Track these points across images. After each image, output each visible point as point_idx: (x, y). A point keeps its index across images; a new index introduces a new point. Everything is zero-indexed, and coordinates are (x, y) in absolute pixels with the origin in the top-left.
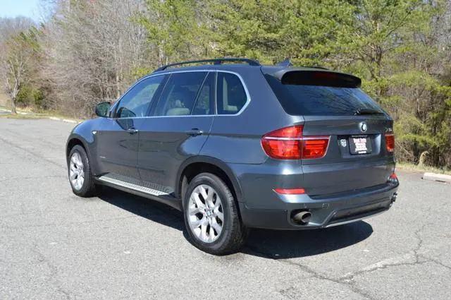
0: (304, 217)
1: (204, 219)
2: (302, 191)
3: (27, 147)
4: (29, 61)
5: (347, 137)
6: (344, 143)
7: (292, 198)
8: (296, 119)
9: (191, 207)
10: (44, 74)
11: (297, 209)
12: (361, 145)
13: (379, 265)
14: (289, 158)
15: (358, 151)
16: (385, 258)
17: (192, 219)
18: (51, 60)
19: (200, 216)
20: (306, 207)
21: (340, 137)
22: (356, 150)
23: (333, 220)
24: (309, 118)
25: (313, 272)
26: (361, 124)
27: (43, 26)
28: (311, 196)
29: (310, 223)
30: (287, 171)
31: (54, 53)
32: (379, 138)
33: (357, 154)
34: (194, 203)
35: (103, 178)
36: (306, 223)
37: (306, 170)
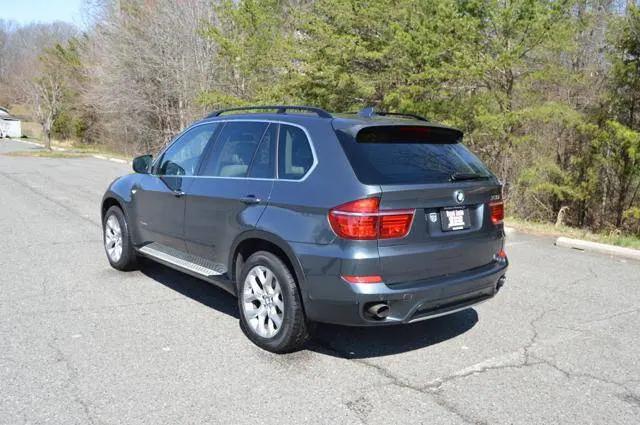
0: (380, 311)
1: (262, 309)
2: (379, 278)
3: (60, 198)
4: (67, 83)
5: (438, 210)
6: (433, 217)
7: (366, 288)
8: (372, 190)
9: (247, 293)
10: (87, 99)
11: (371, 301)
12: (456, 220)
13: (477, 367)
14: (363, 238)
15: (451, 228)
16: (486, 358)
17: (248, 307)
18: (97, 80)
19: (257, 303)
20: (382, 299)
21: (428, 211)
22: (450, 225)
23: (418, 313)
24: (387, 189)
25: (392, 377)
26: (456, 193)
27: (85, 35)
28: (388, 285)
29: (388, 318)
30: (360, 254)
31: (99, 71)
32: (481, 209)
33: (451, 230)
34: (251, 288)
35: (145, 250)
36: (384, 318)
37: (384, 252)
